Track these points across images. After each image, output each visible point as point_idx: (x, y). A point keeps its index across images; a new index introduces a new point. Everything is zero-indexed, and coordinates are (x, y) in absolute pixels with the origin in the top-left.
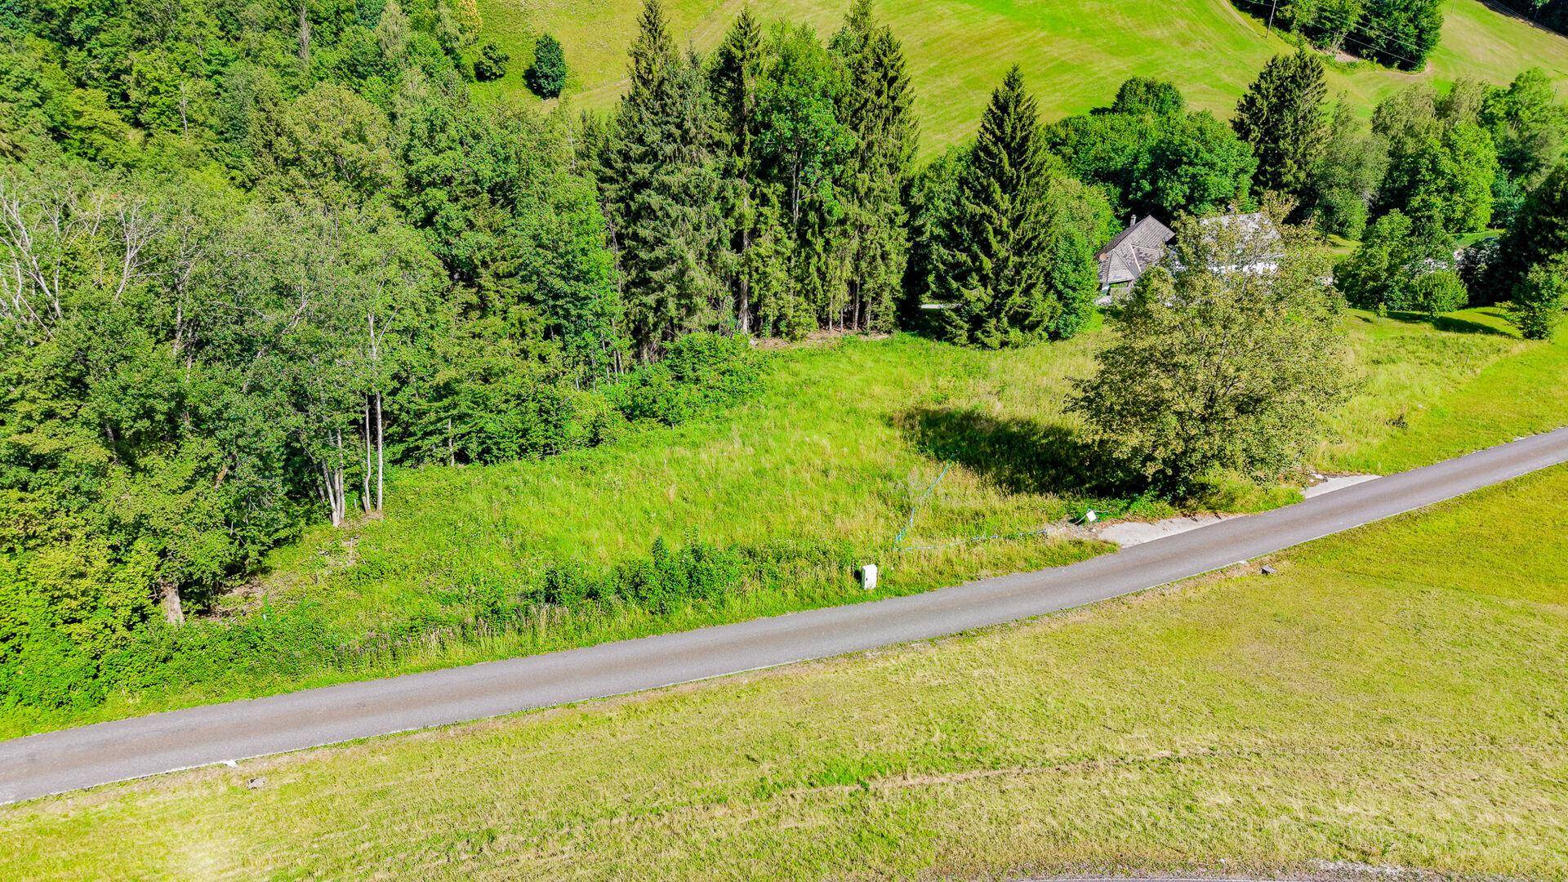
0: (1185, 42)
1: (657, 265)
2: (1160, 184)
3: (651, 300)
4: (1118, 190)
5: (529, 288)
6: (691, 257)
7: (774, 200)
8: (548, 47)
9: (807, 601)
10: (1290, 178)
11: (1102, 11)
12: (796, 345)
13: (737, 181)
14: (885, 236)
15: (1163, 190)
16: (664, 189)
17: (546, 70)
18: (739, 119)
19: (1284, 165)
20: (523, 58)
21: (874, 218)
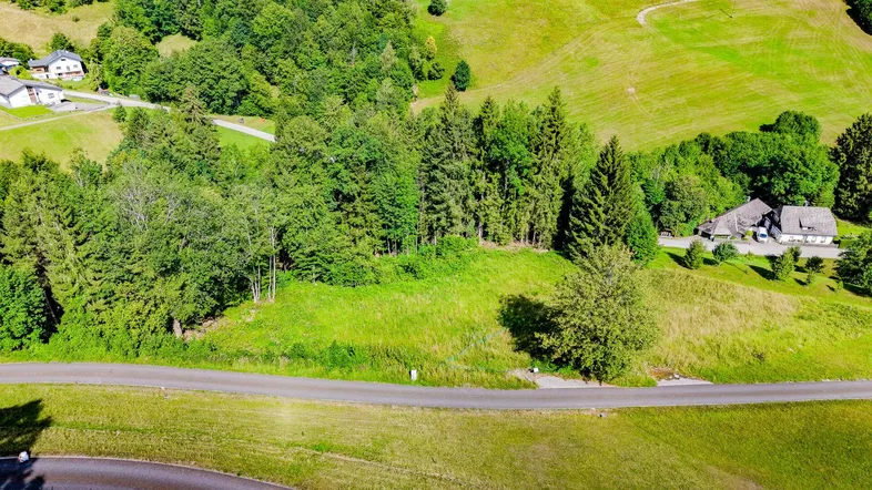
0: (848, 85)
1: (437, 203)
2: (773, 180)
3: (435, 216)
4: (749, 179)
5: (376, 207)
6: (452, 202)
7: (495, 181)
8: (463, 67)
9: (385, 379)
10: (862, 187)
11: (798, 62)
12: (501, 248)
13: (478, 171)
14: (547, 205)
15: (773, 184)
16: (443, 170)
17: (460, 78)
18: (481, 144)
19: (858, 179)
20: (451, 70)
21: (542, 196)
